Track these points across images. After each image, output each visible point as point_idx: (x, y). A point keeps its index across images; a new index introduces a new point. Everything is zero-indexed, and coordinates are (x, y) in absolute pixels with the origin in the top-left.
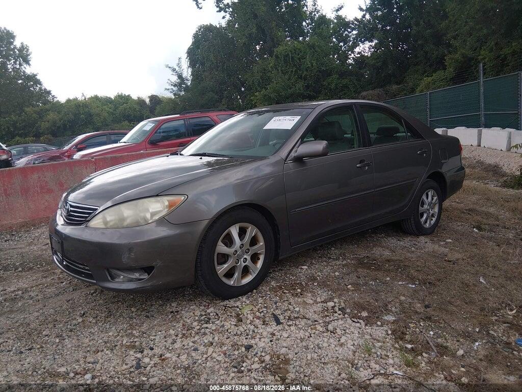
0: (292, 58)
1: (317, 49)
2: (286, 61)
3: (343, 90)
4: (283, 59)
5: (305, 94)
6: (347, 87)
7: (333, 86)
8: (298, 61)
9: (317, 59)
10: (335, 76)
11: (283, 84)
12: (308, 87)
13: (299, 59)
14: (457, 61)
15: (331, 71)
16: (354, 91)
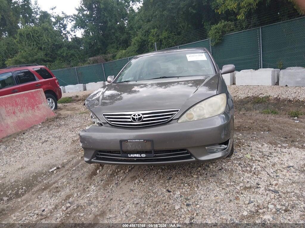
0: (33, 36)
1: (50, 31)
2: (28, 38)
3: (71, 57)
4: (25, 36)
5: (46, 60)
6: (74, 55)
7: (65, 54)
8: (37, 38)
9: (51, 38)
10: (65, 48)
11: (29, 53)
12: (46, 55)
13: (38, 37)
14: (139, 41)
15: (61, 45)
16: (79, 58)
